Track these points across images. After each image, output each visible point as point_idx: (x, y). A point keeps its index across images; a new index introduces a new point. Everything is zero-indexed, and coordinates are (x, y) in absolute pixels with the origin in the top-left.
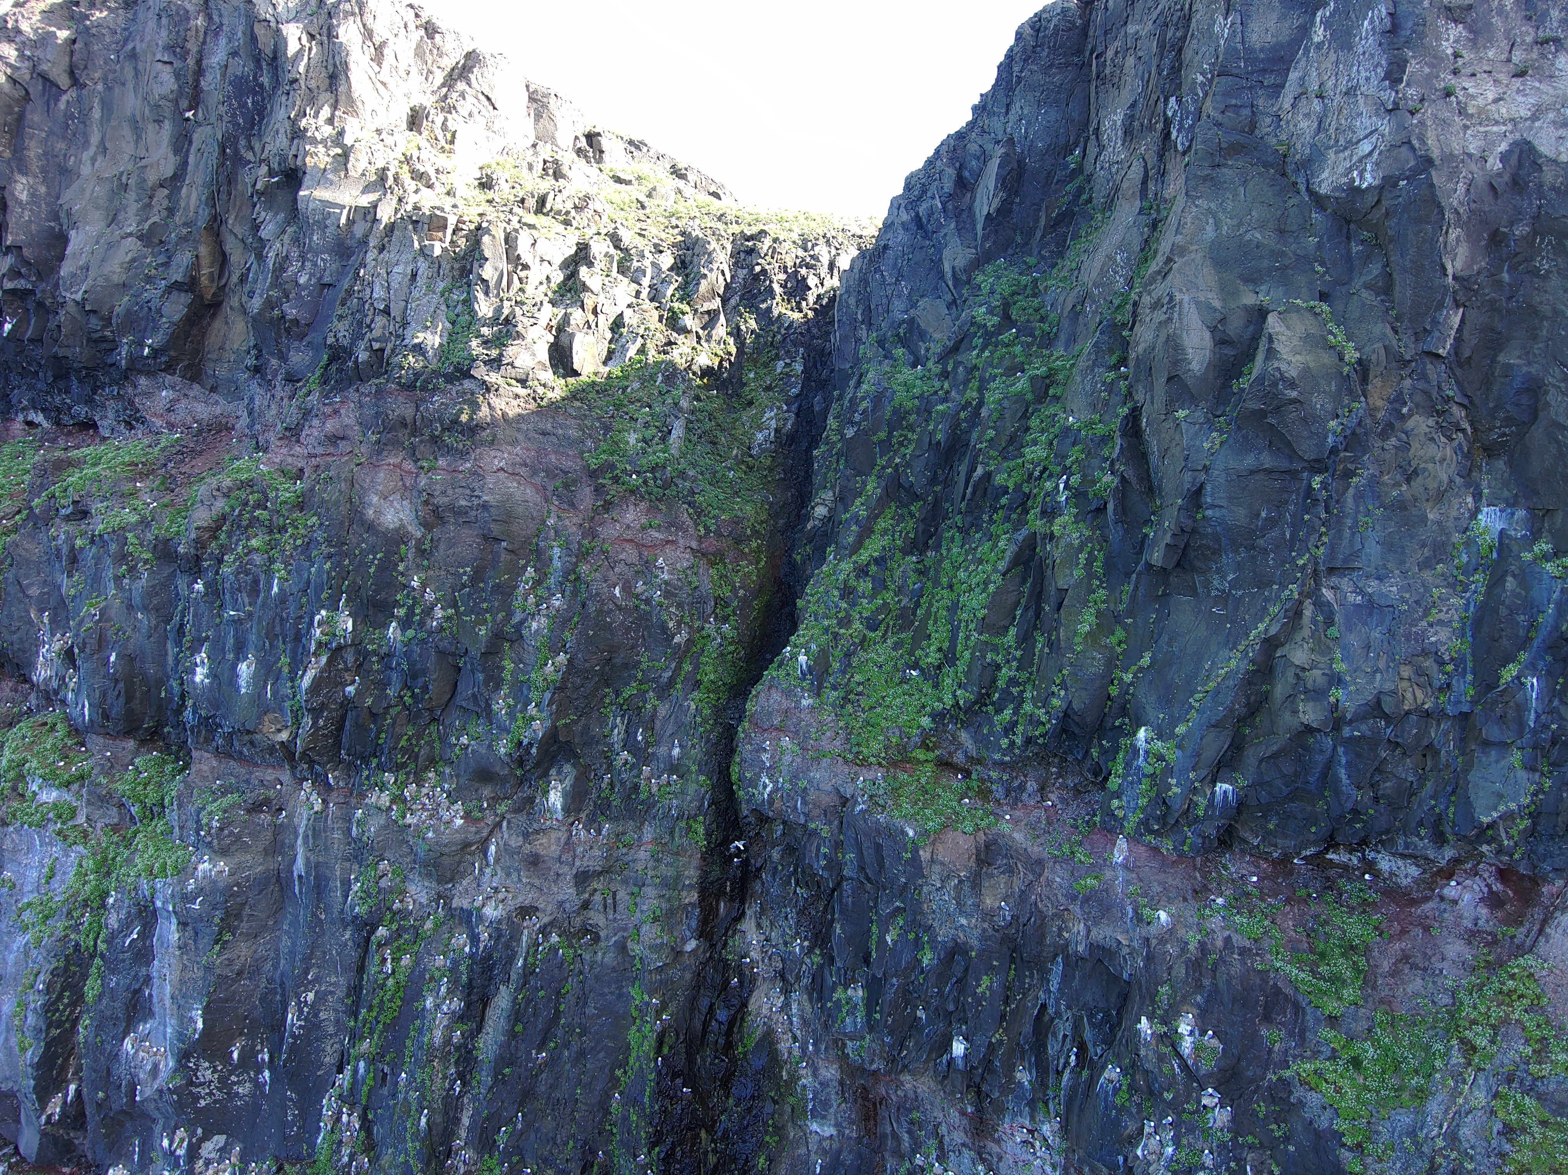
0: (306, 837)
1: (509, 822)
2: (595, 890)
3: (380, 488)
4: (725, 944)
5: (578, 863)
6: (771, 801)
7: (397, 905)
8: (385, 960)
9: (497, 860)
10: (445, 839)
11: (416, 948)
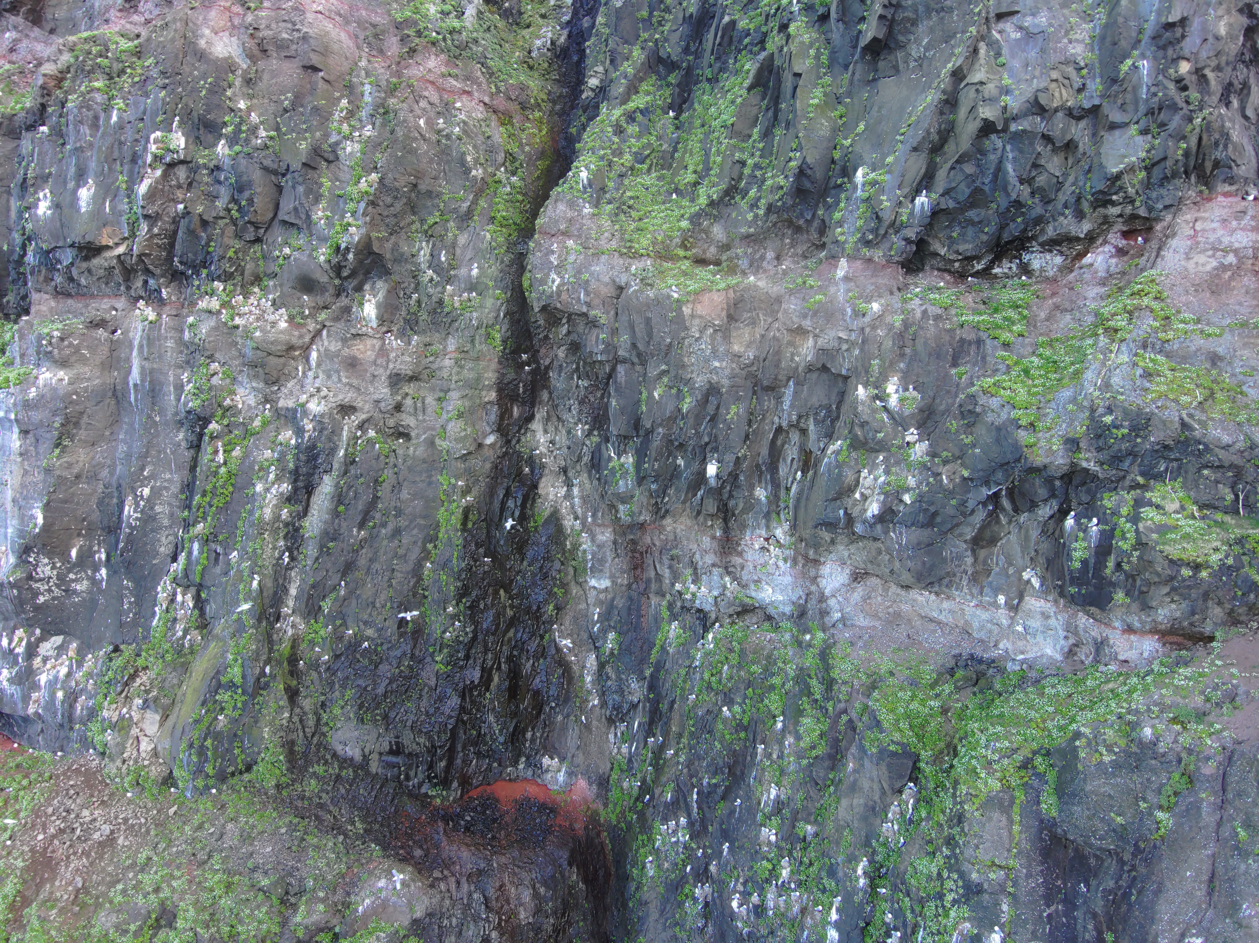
0: (141, 347)
1: (328, 331)
2: (407, 394)
3: (212, 23)
4: (519, 441)
5: (391, 366)
6: (559, 293)
7: (228, 402)
8: (216, 452)
9: (319, 365)
10: (271, 337)
11: (246, 443)
